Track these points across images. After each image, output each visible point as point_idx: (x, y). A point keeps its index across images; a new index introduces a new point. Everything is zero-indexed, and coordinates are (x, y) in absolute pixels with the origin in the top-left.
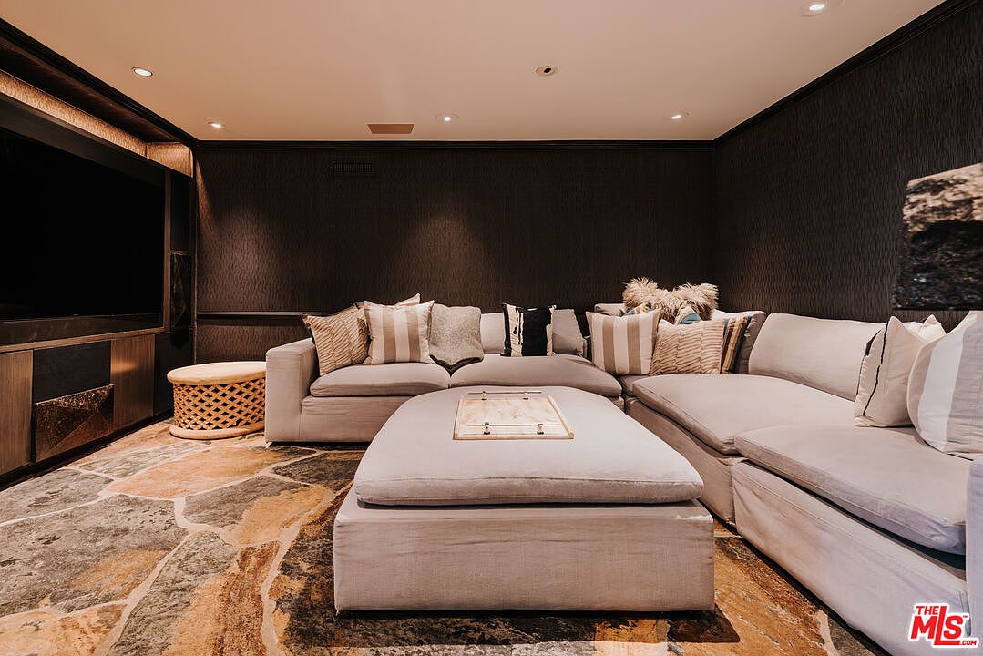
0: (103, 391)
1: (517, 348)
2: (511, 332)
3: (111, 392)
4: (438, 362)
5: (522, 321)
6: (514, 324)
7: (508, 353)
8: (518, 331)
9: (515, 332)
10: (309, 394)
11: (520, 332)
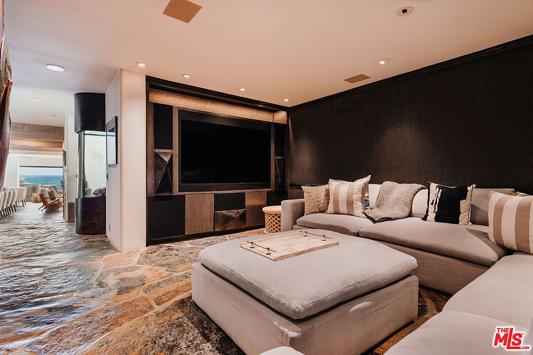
0: (241, 211)
1: (432, 216)
2: (430, 203)
3: (245, 212)
4: (368, 217)
5: (439, 196)
6: (432, 197)
7: (425, 219)
8: (434, 202)
9: (432, 204)
10: (295, 223)
11: (436, 203)
